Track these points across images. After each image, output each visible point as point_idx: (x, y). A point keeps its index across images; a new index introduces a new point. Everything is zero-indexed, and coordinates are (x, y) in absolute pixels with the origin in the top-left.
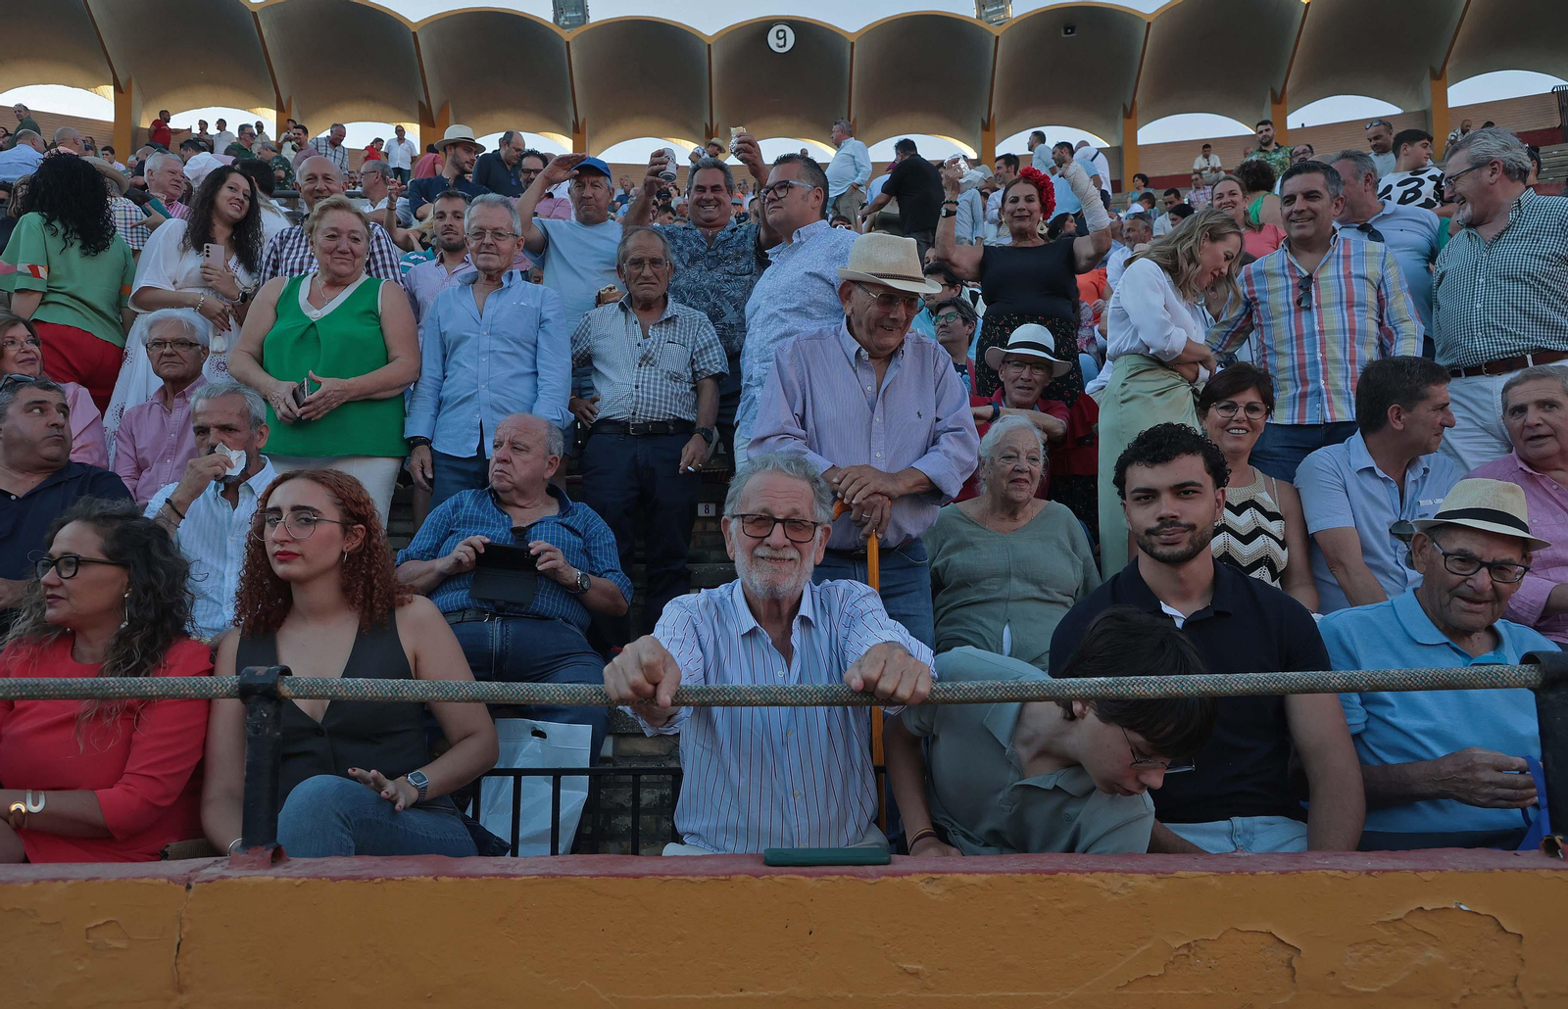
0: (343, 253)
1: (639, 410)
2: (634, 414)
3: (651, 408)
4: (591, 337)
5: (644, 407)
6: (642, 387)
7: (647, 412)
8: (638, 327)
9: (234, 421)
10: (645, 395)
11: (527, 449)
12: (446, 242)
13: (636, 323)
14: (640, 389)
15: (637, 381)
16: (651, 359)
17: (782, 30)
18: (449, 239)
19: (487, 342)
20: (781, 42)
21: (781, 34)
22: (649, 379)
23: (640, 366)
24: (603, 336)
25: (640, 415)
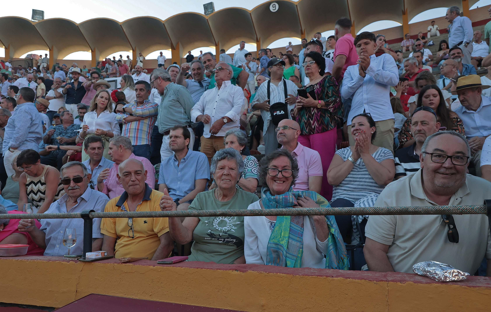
17: (274, 5)
20: (274, 8)
21: (274, 6)
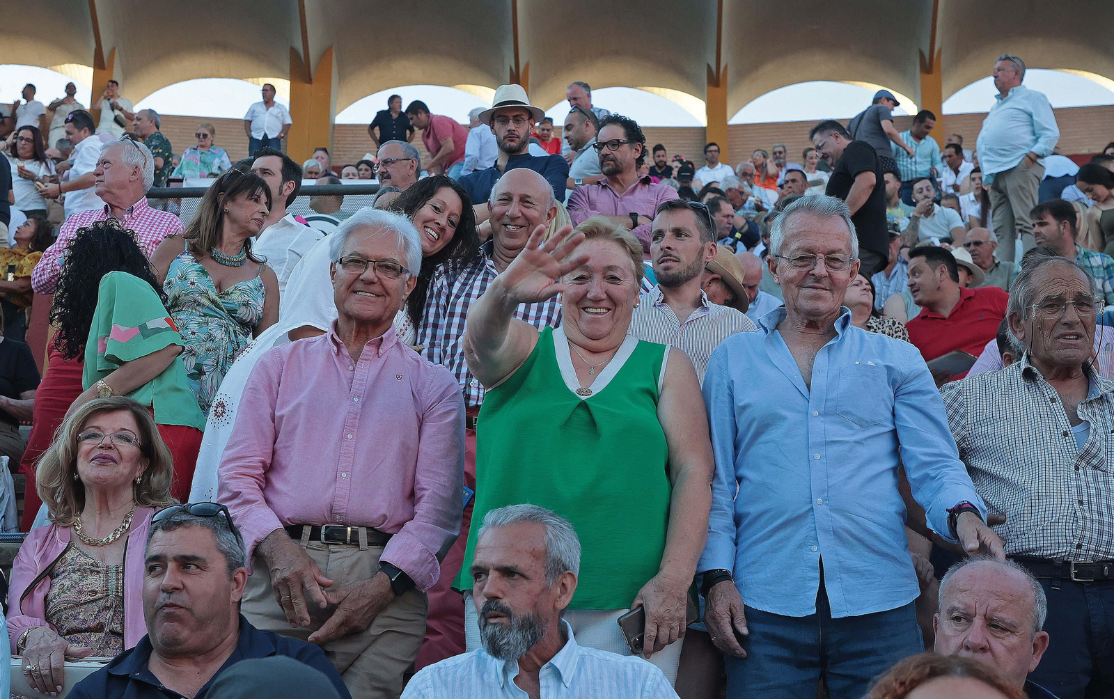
0: (596, 301)
1: (1086, 541)
2: (1079, 546)
3: (1105, 538)
4: (970, 419)
5: (1095, 536)
6: (1089, 503)
7: (1099, 543)
8: (1058, 407)
9: (522, 563)
10: (1096, 517)
11: (1008, 629)
12: (662, 273)
13: (1053, 400)
14: (1086, 506)
15: (1080, 494)
16: (1094, 456)
18: (667, 269)
19: (822, 428)
22: (1099, 490)
23: (1077, 468)
24: (991, 421)
25: (1088, 549)
